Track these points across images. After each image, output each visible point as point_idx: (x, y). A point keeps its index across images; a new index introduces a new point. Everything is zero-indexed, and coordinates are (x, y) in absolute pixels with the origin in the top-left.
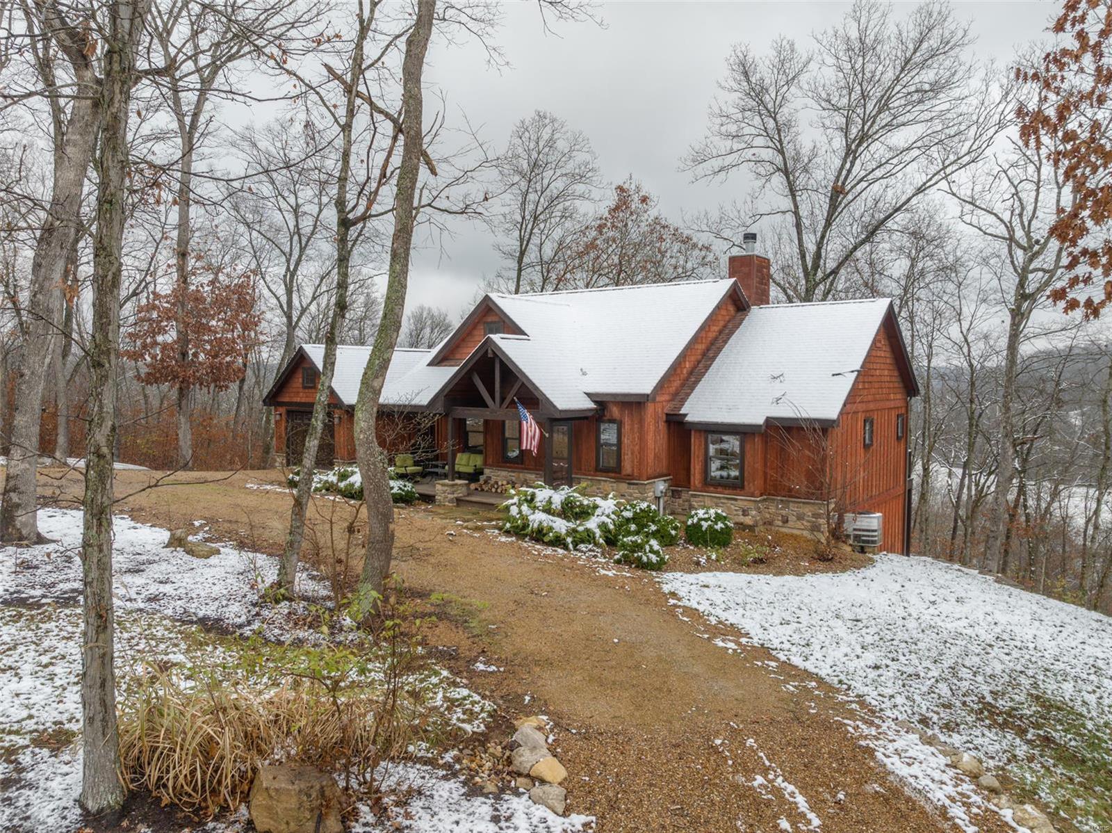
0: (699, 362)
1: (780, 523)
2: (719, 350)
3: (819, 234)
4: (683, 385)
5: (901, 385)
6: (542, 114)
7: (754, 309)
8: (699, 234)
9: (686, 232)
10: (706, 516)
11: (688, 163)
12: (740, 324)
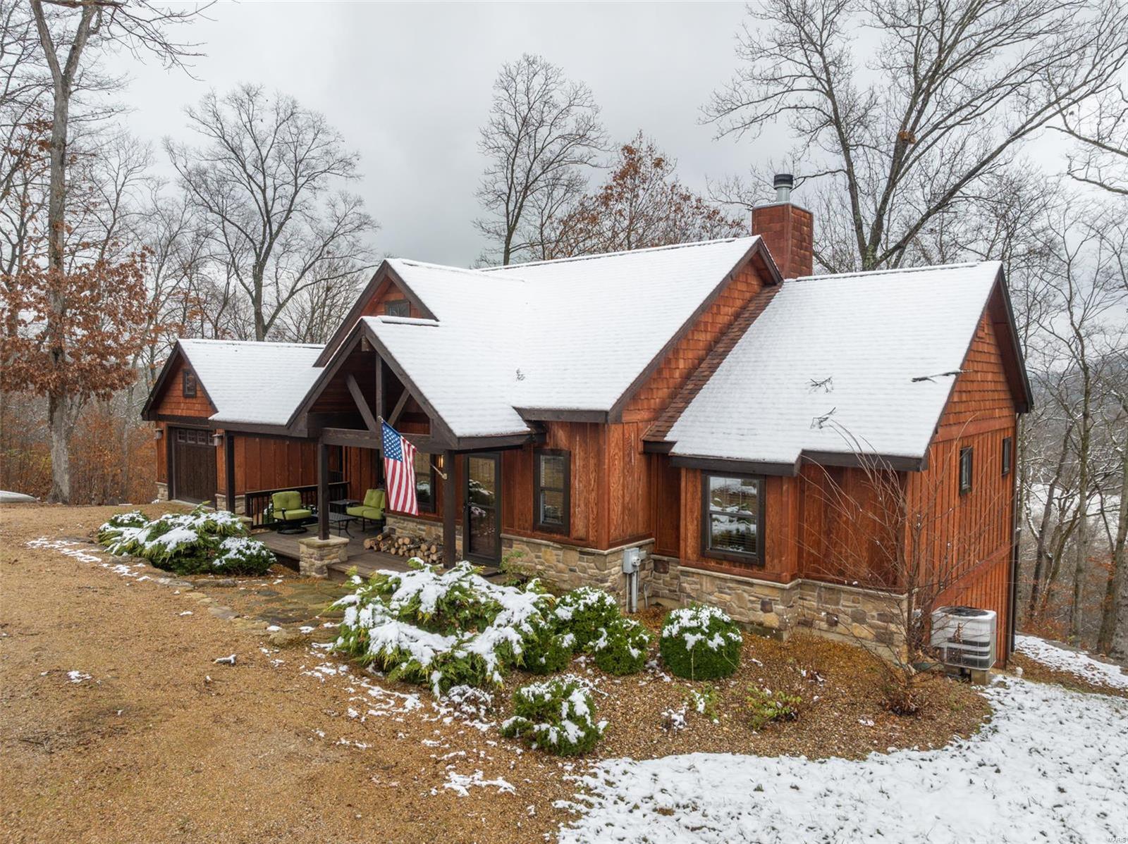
0: (701, 360)
1: (824, 625)
2: (734, 342)
3: (879, 199)
4: (673, 396)
5: (1008, 396)
6: (531, 59)
7: (789, 283)
8: (727, 207)
9: (714, 205)
10: (694, 623)
11: (710, 113)
12: (767, 304)
